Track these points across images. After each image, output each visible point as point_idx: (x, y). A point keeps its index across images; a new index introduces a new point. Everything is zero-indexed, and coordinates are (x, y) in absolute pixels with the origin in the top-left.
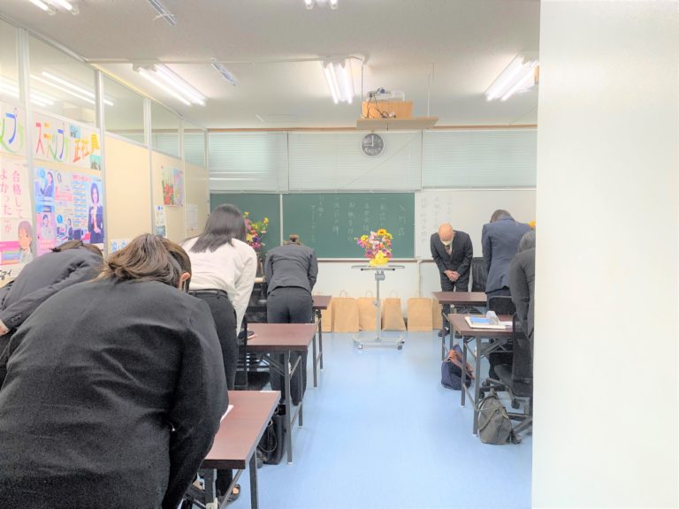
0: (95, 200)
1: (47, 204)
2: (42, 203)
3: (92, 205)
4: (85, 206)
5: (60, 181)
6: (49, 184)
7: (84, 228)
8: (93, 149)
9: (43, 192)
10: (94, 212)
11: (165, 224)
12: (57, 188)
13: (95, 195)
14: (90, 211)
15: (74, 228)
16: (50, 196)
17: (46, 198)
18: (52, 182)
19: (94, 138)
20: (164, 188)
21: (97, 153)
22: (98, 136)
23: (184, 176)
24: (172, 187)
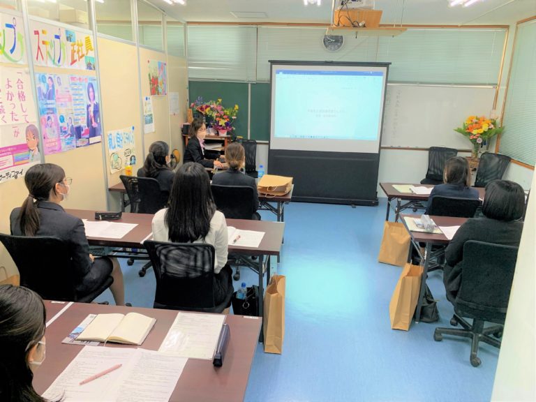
0: (92, 98)
1: (50, 106)
2: (45, 106)
3: (89, 103)
4: (83, 104)
5: (60, 84)
6: (51, 88)
7: (83, 124)
8: (87, 50)
9: (45, 96)
10: (92, 109)
11: (152, 113)
12: (57, 91)
13: (91, 94)
14: (88, 109)
15: (75, 126)
16: (53, 99)
17: (49, 101)
18: (53, 86)
19: (88, 40)
20: (151, 81)
21: (91, 54)
22: (91, 38)
23: (167, 68)
24: (157, 79)
